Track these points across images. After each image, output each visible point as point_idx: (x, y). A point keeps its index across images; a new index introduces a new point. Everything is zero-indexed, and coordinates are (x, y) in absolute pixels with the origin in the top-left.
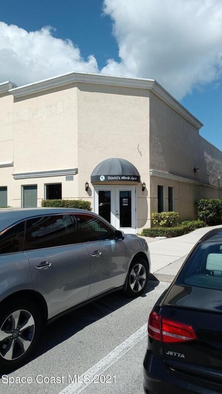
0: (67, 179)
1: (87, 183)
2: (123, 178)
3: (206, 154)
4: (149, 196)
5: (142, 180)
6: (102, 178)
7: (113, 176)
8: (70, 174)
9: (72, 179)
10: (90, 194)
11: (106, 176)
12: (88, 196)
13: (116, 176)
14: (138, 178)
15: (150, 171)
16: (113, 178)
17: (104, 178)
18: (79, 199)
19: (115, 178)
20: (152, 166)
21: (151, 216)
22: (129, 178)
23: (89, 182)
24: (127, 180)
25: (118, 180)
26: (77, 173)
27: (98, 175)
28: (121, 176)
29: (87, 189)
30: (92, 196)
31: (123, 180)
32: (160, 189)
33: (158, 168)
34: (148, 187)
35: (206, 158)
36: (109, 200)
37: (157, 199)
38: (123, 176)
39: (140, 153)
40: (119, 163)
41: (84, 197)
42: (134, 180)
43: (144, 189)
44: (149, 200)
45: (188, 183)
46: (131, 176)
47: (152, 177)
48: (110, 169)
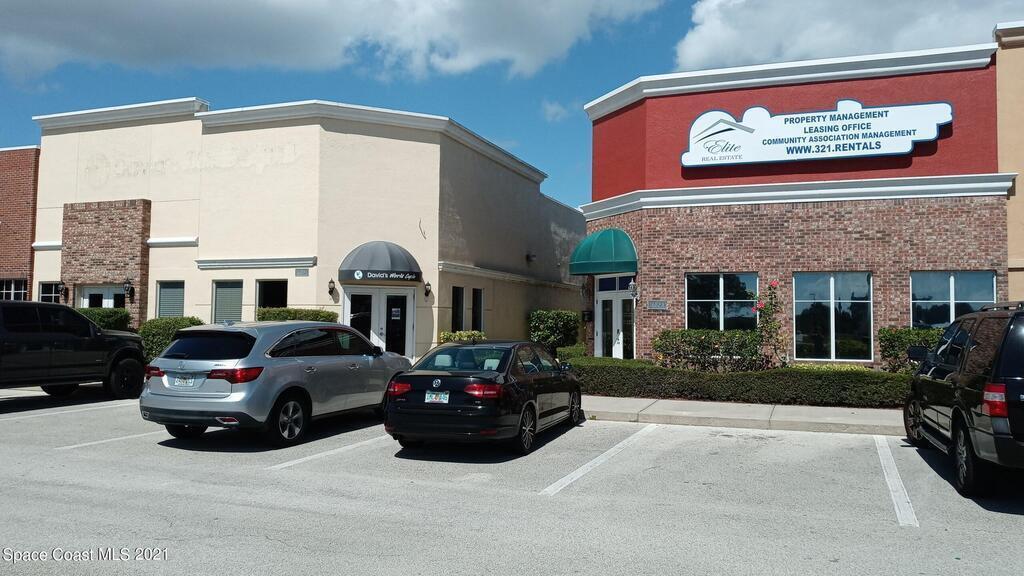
0: (298, 273)
1: (332, 282)
2: (392, 275)
3: (553, 227)
4: (436, 304)
5: (426, 278)
6: (358, 275)
7: (377, 272)
8: (303, 266)
9: (306, 273)
10: (336, 300)
11: (365, 273)
12: (332, 302)
13: (382, 272)
14: (418, 276)
15: (439, 265)
16: (376, 275)
17: (361, 275)
18: (318, 308)
19: (379, 275)
20: (442, 255)
21: (439, 338)
22: (402, 276)
23: (336, 280)
24: (399, 279)
25: (384, 279)
26: (315, 264)
27: (352, 269)
28: (389, 273)
29: (332, 291)
30: (340, 302)
31: (393, 279)
32: (457, 293)
33: (455, 258)
34: (435, 290)
35: (555, 233)
36: (368, 308)
37: (450, 311)
38: (392, 272)
39: (423, 234)
40: (387, 251)
41: (327, 305)
42: (411, 280)
43: (428, 293)
44: (435, 311)
45: (513, 282)
46: (405, 273)
47: (442, 274)
48: (372, 260)
